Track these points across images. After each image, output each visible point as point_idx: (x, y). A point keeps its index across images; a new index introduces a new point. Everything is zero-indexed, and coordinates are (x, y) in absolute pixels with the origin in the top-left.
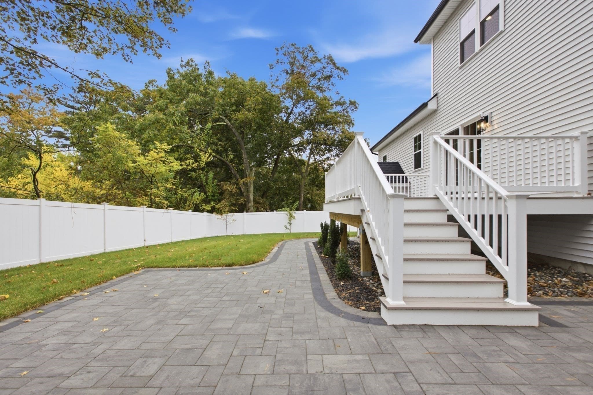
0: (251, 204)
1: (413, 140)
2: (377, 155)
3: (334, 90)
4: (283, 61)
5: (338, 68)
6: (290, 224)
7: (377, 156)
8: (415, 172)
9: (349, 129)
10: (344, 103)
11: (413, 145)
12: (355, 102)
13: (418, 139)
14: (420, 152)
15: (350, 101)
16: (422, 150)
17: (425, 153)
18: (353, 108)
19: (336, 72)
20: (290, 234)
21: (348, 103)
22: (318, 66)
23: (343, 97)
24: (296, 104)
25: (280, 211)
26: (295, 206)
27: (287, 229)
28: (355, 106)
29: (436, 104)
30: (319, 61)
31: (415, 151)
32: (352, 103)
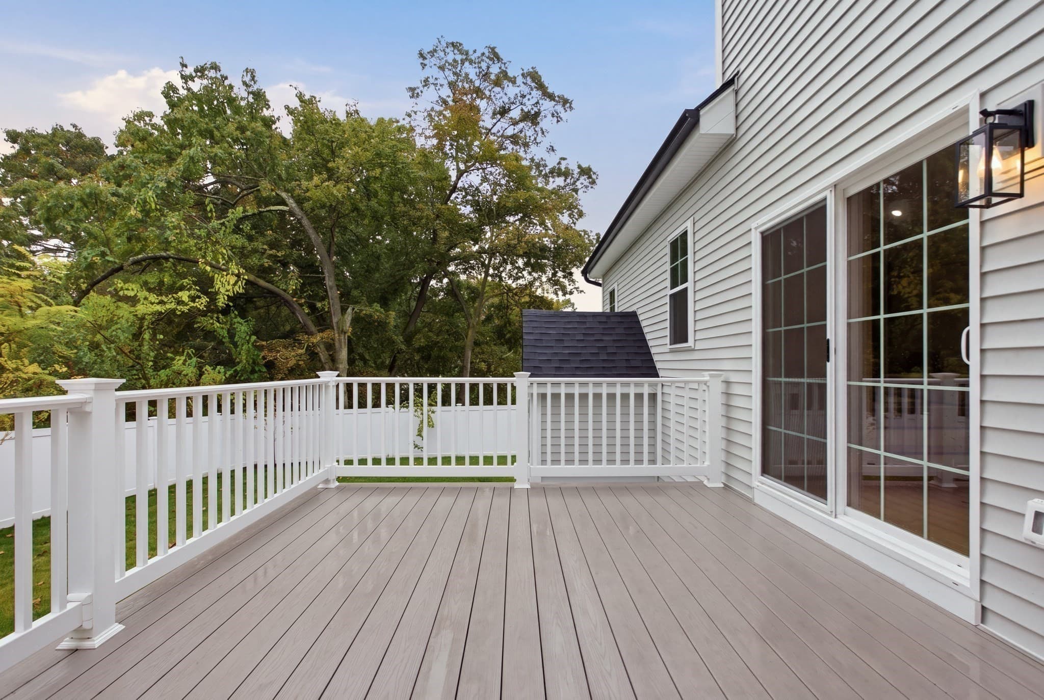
1: (668, 250)
2: (599, 285)
3: (546, 142)
4: (438, 82)
5: (551, 97)
7: (600, 289)
8: (672, 351)
9: (575, 224)
10: (569, 171)
11: (668, 267)
12: (589, 169)
13: (679, 247)
14: (686, 289)
15: (579, 167)
16: (689, 285)
17: (699, 296)
18: (586, 183)
19: (547, 106)
21: (577, 171)
22: (511, 91)
23: (564, 159)
24: (465, 171)
28: (590, 177)
29: (733, 115)
30: (513, 81)
31: (672, 287)
32: (586, 172)
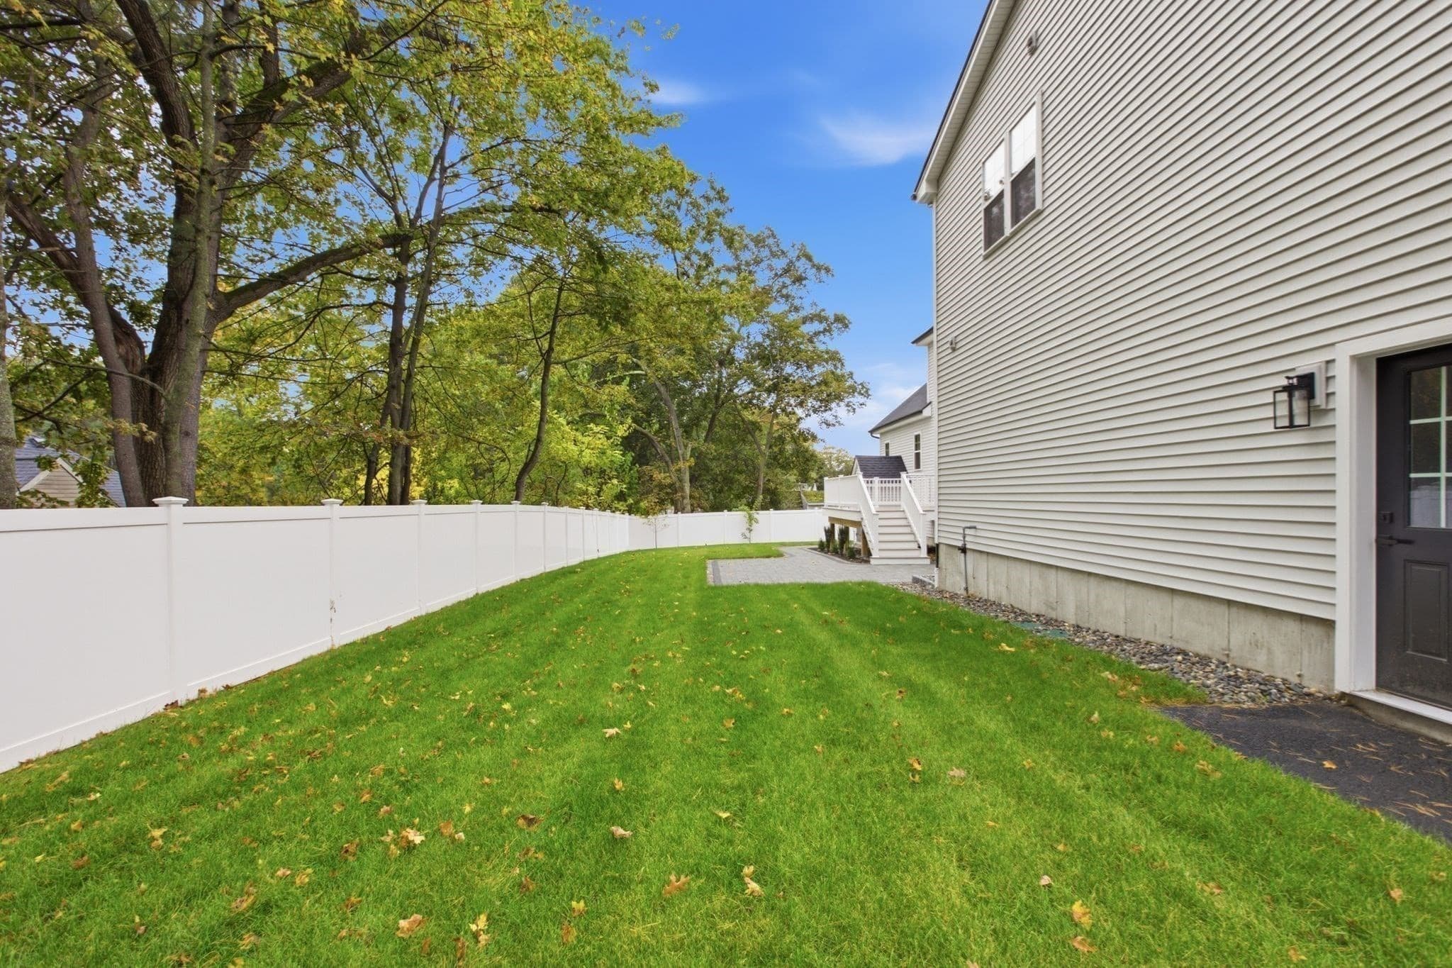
0: (687, 501)
6: (751, 531)
8: (914, 467)
19: (812, 272)
20: (751, 545)
21: (832, 318)
25: (735, 511)
27: (746, 537)
31: (915, 450)
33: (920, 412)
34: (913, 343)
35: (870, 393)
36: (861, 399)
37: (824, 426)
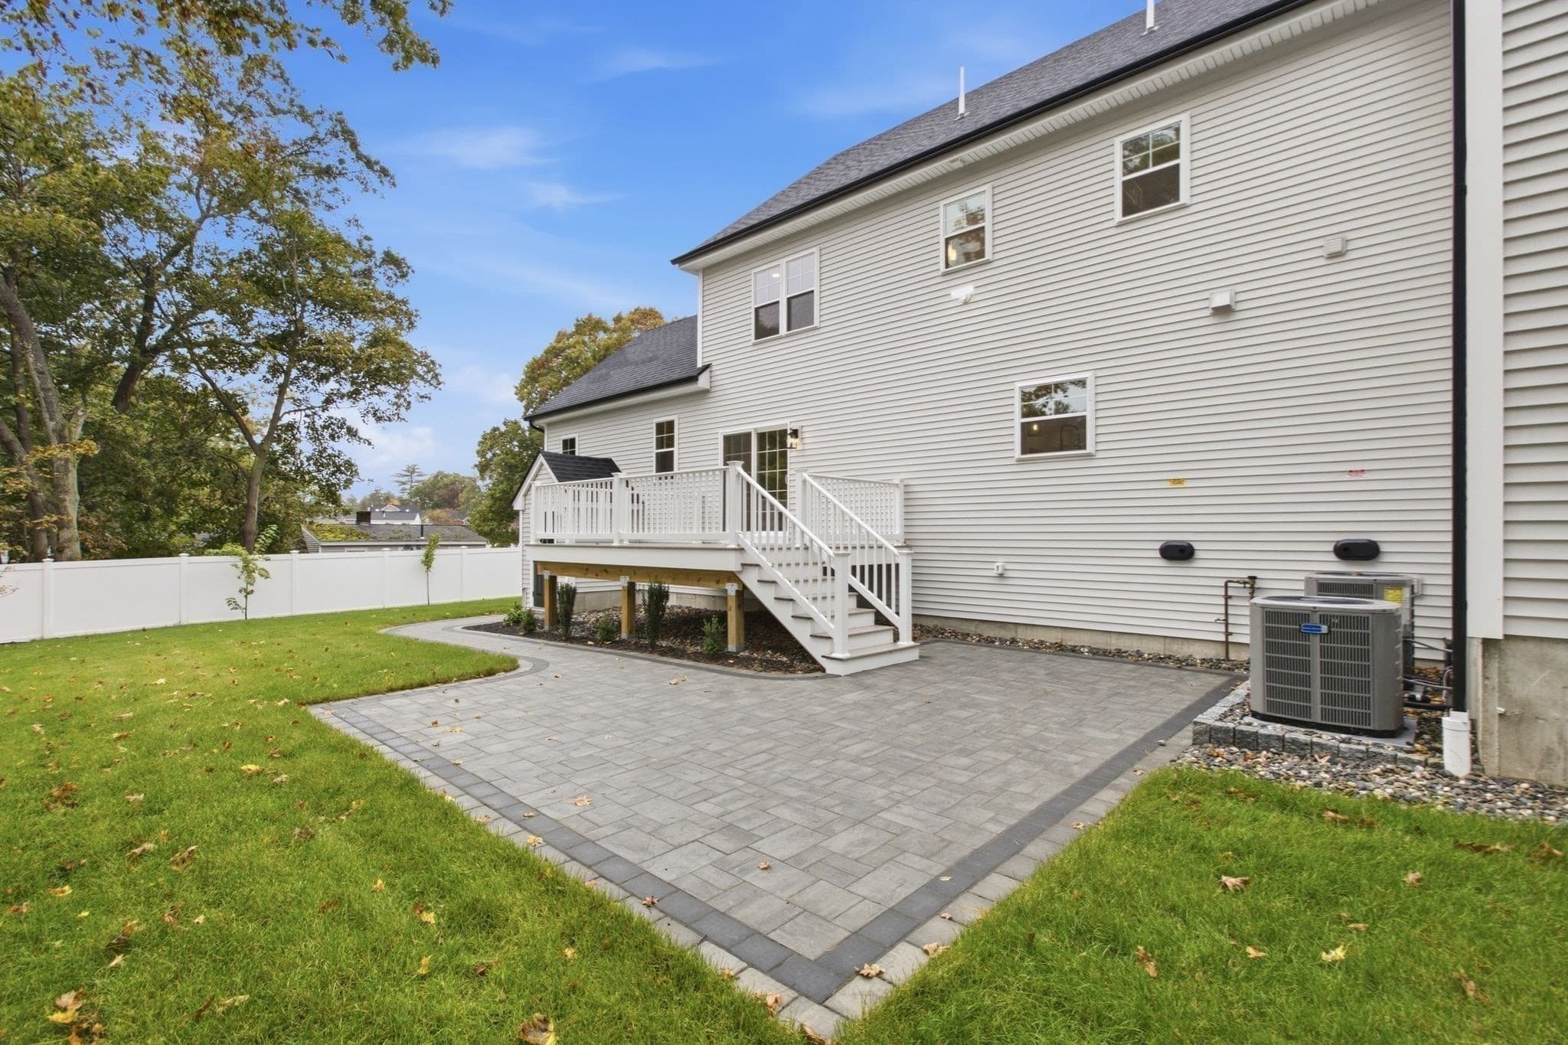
0: (69, 534)
1: (654, 427)
5: (360, 157)
6: (248, 593)
10: (369, 255)
11: (651, 434)
12: (402, 260)
13: (664, 428)
14: (672, 452)
15: (388, 254)
16: (675, 449)
17: (680, 455)
18: (392, 273)
20: (248, 624)
21: (379, 256)
23: (367, 238)
25: (217, 554)
26: (264, 539)
27: (237, 607)
28: (401, 270)
29: (709, 382)
31: (656, 446)
32: (392, 260)
33: (693, 379)
34: (674, 262)
35: (441, 379)
36: (425, 389)
37: (371, 418)
